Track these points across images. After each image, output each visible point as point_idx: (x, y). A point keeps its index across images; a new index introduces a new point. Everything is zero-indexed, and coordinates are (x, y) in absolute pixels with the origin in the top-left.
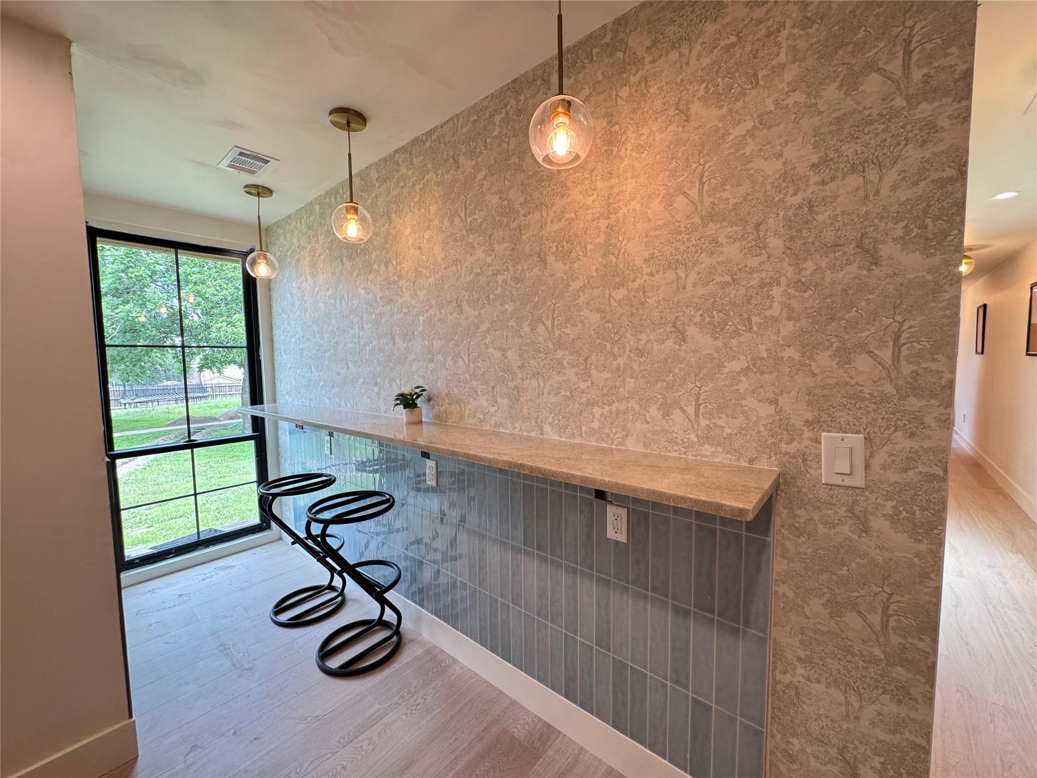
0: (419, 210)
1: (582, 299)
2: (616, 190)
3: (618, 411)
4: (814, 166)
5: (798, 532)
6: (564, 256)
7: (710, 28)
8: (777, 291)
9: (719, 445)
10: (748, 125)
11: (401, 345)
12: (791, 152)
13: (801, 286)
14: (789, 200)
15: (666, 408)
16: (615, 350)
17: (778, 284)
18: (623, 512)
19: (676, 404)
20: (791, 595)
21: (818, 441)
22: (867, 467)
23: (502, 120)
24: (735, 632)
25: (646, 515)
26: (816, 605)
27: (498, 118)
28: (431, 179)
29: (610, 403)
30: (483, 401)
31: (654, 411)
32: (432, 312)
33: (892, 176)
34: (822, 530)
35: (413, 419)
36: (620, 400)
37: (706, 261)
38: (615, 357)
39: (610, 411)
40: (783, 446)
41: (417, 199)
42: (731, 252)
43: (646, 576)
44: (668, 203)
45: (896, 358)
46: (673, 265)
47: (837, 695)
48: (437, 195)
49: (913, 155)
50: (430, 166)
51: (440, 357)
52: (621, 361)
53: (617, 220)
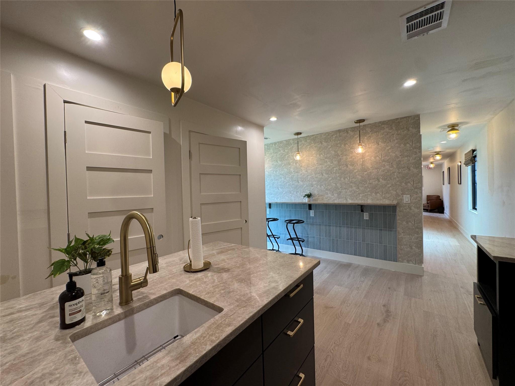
0: (309, 152)
1: (357, 174)
2: (364, 155)
3: (366, 194)
4: (400, 155)
5: (400, 211)
6: (352, 165)
7: (382, 131)
8: (395, 174)
9: (386, 199)
10: (389, 147)
11: (301, 183)
12: (397, 153)
13: (399, 173)
14: (397, 160)
15: (376, 193)
16: (365, 183)
17: (395, 172)
18: (368, 214)
19: (378, 193)
20: (400, 222)
21: (403, 197)
22: (411, 200)
23: (336, 137)
24: (391, 231)
25: (372, 213)
26: (404, 223)
27: (334, 136)
28: (313, 146)
29: (364, 193)
30: (330, 195)
31: (373, 194)
32: (313, 175)
33: (411, 158)
34: (404, 210)
35: (309, 200)
36: (366, 192)
37: (383, 168)
38: (365, 185)
39: (364, 195)
40: (398, 198)
41: (308, 149)
42: (387, 167)
43: (373, 225)
44: (375, 158)
45: (413, 184)
46: (377, 168)
47: (408, 236)
48: (315, 149)
49: (414, 156)
50: (313, 142)
51: (315, 186)
52: (366, 185)
53: (365, 160)
